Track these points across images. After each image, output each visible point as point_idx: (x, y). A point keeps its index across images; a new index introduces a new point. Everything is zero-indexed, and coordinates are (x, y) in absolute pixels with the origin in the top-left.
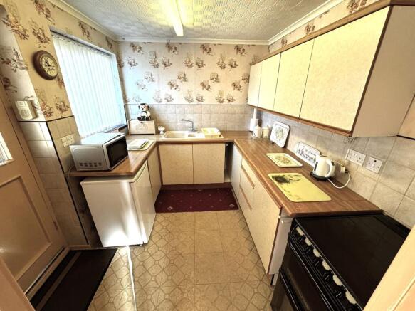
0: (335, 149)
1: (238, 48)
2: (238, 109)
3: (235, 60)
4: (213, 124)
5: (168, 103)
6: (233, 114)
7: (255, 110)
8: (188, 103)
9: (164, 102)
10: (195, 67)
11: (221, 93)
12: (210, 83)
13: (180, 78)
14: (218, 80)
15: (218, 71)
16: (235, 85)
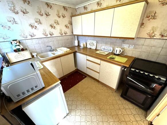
0: (118, 45)
1: (64, 8)
2: (69, 37)
3: (64, 13)
4: (60, 46)
5: (32, 38)
6: (68, 40)
7: (76, 36)
8: (45, 37)
9: (29, 37)
10: (45, 16)
11: (61, 30)
12: (55, 25)
13: (37, 22)
14: (58, 24)
15: (57, 19)
16: (66, 26)
